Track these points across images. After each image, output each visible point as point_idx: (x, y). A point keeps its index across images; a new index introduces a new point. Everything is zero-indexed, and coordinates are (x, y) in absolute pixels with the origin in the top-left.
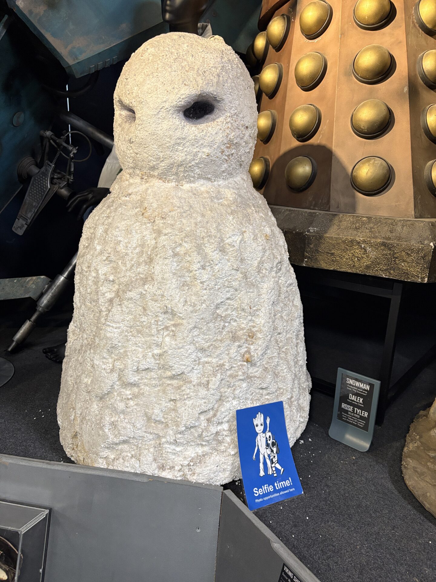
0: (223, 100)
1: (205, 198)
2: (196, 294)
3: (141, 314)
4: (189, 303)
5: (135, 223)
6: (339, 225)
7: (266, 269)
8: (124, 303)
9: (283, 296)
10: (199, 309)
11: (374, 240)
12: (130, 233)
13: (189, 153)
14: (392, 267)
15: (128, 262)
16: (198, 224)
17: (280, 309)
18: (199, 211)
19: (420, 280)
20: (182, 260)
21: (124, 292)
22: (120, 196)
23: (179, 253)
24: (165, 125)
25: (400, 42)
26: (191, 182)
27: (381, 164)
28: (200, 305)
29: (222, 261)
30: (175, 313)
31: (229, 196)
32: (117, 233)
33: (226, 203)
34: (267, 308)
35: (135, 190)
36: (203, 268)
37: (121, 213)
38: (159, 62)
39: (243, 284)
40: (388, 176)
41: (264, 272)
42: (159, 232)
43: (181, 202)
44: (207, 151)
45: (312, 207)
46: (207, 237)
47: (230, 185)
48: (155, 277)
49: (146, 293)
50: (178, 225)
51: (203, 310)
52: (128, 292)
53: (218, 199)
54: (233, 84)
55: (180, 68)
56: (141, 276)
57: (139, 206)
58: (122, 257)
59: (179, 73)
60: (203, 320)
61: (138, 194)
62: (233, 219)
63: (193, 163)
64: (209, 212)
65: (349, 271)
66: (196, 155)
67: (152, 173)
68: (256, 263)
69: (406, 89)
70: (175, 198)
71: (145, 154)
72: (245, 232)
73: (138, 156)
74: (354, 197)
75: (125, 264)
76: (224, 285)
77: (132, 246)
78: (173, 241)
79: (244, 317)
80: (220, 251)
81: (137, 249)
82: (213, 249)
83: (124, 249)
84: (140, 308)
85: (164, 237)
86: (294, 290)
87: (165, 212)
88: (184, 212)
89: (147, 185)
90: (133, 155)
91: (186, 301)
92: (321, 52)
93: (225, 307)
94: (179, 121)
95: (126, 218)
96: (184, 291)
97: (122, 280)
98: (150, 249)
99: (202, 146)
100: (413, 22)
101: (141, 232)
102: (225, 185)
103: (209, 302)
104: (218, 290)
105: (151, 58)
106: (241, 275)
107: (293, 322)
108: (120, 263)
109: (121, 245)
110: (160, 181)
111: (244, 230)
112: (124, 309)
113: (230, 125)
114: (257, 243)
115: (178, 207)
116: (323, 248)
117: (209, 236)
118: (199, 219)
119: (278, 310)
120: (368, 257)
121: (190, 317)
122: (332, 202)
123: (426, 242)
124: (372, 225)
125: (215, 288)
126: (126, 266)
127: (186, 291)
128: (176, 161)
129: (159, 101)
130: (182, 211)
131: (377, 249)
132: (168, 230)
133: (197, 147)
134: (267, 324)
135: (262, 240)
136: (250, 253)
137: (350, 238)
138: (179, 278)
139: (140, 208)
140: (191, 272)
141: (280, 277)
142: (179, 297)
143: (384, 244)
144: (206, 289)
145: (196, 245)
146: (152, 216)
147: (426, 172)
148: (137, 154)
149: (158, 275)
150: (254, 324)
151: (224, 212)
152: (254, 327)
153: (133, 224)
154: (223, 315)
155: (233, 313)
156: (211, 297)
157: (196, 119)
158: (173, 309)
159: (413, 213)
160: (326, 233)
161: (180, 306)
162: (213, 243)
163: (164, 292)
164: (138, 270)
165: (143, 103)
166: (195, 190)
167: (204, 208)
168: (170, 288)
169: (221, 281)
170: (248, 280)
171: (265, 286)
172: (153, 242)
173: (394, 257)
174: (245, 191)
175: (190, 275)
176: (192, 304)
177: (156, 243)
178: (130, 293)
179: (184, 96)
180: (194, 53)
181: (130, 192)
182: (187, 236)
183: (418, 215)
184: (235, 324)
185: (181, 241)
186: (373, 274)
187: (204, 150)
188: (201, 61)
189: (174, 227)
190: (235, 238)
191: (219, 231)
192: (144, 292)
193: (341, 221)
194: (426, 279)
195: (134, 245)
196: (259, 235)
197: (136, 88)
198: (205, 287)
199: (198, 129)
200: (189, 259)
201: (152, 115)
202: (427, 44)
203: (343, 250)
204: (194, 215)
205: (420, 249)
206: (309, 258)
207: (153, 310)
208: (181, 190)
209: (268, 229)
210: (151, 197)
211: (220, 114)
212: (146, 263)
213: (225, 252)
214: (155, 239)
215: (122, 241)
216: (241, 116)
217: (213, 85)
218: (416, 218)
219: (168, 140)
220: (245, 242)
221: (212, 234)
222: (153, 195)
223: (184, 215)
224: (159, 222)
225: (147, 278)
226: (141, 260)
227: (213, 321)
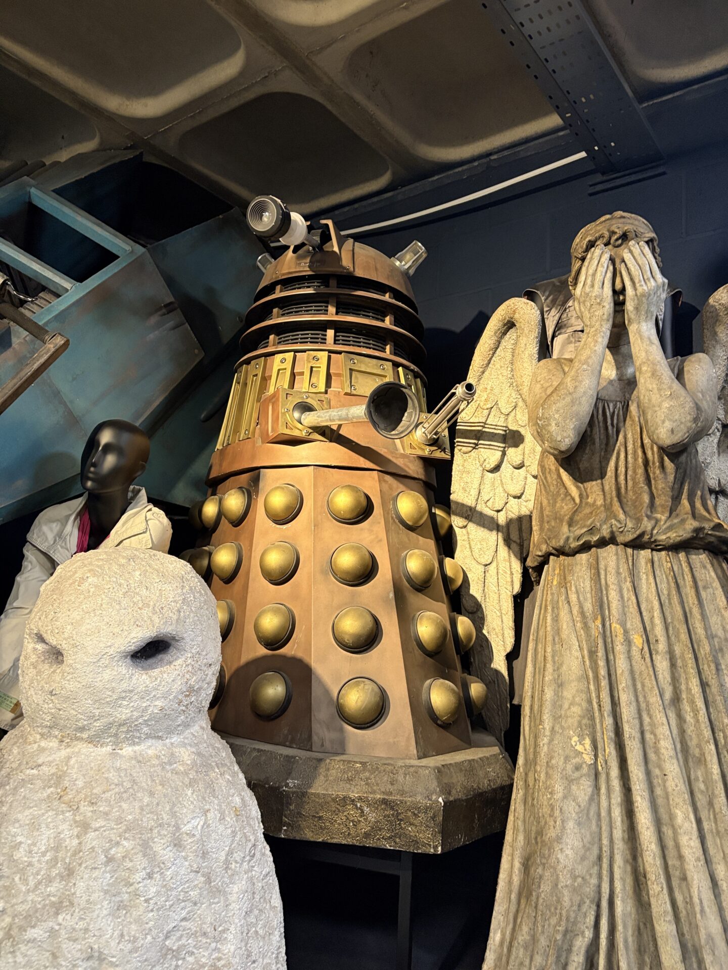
0: (183, 639)
1: (154, 766)
2: (138, 921)
3: (47, 964)
4: (127, 938)
5: (47, 811)
6: (327, 774)
7: (236, 862)
8: (19, 949)
9: (257, 897)
10: (142, 945)
11: (372, 796)
12: (38, 829)
13: (136, 709)
14: (397, 833)
15: (32, 877)
16: (145, 808)
17: (254, 920)
18: (146, 787)
19: (432, 850)
20: (119, 867)
21: (22, 929)
22: (23, 767)
23: (115, 856)
24: (107, 675)
25: (381, 541)
26: (134, 744)
27: (373, 690)
28: (143, 939)
29: (177, 861)
30: (103, 956)
31: (186, 758)
32: (15, 830)
33: (182, 769)
34: (239, 924)
35: (50, 759)
36: (150, 876)
37: (24, 797)
38: (103, 597)
39: (205, 893)
40: (381, 704)
41: (233, 866)
42: (85, 827)
43: (120, 777)
44: (160, 704)
45: (287, 743)
46: (157, 827)
47: (186, 741)
48: (76, 901)
49: (60, 929)
50: (115, 813)
51: (148, 946)
52: (29, 929)
53: (171, 765)
54: (196, 618)
55: (132, 605)
56: (53, 899)
57: (54, 784)
58: (22, 870)
59: (130, 610)
60: (146, 963)
61: (52, 765)
62: (192, 794)
63: (140, 721)
64: (160, 787)
65: (344, 842)
66: (145, 710)
67: (78, 735)
68: (223, 855)
69: (392, 595)
70: (112, 771)
71: (72, 711)
72: (208, 810)
73: (61, 713)
74: (342, 730)
75: (25, 881)
76: (179, 899)
77: (39, 849)
78: (107, 838)
79: (205, 945)
80: (175, 845)
81: (48, 854)
82: (165, 845)
83: (26, 856)
84: (48, 954)
85: (93, 834)
86: (271, 881)
87: (96, 794)
88: (125, 792)
89: (68, 750)
90: (53, 711)
91: (122, 935)
92: (291, 542)
93: (178, 934)
94: (125, 669)
95: (31, 805)
96: (120, 917)
97: (19, 908)
98: (69, 854)
99: (154, 698)
100: (392, 518)
101: (56, 827)
102: (181, 742)
103: (156, 931)
104: (170, 907)
105: (92, 590)
106: (203, 879)
107: (271, 937)
108: (17, 879)
109: (21, 850)
110: (90, 745)
111: (207, 807)
112: (20, 959)
113: (190, 668)
114: (225, 825)
115: (116, 785)
116: (307, 809)
117: (160, 825)
118: (146, 800)
119: (252, 923)
120: (366, 820)
121: (128, 962)
122: (315, 738)
123: (434, 797)
124: (367, 774)
125: (166, 905)
126: (27, 885)
127: (123, 918)
128: (117, 720)
129: (102, 645)
130: (122, 790)
131: (377, 809)
132: (100, 823)
133: (148, 700)
134: (239, 951)
135: (231, 819)
136: (216, 841)
137: (341, 794)
138: (113, 898)
139: (56, 788)
140: (131, 885)
141: (253, 867)
142: (113, 929)
143: (384, 802)
144: (152, 911)
145: (141, 842)
146: (76, 800)
147: (424, 696)
148: (60, 710)
149: (81, 897)
150: (220, 955)
151: (181, 784)
152: (219, 959)
153: (43, 814)
154: (174, 948)
155: (189, 941)
156: (160, 922)
157: (145, 659)
158: (102, 950)
159: (415, 752)
160: (310, 787)
161: (113, 944)
162: (165, 836)
163: (88, 924)
164: (48, 890)
165: (79, 647)
166: (140, 754)
167: (153, 781)
168: (98, 916)
169: (174, 893)
170: (212, 884)
171: (235, 889)
172: (75, 842)
173: (398, 820)
174: (205, 745)
175: (128, 891)
176: (132, 938)
177: (80, 843)
178: (33, 930)
179: (136, 640)
180: (148, 585)
181: (40, 761)
182: (128, 830)
183: (422, 754)
184: (191, 959)
185: (118, 838)
186: (374, 845)
187: (157, 703)
188: (157, 594)
189: (110, 817)
190: (194, 822)
191: (173, 814)
192: (57, 927)
193: (328, 770)
194: (440, 848)
195: (43, 849)
196: (227, 813)
197: (69, 627)
198: (151, 908)
199: (150, 677)
200: (130, 865)
201: (91, 662)
202: (409, 540)
203: (334, 811)
204: (139, 795)
205: (427, 808)
206: (288, 825)
207: (70, 956)
208: (121, 757)
209: (237, 798)
210: (75, 770)
211: (178, 654)
212: (62, 878)
213: (181, 847)
214: (78, 837)
215: (23, 843)
216: (204, 653)
217: (171, 624)
218: (419, 758)
219: (110, 693)
220: (208, 826)
221: (164, 821)
222: (78, 768)
223: (125, 795)
224: (86, 809)
225: (61, 902)
226: (54, 872)
227: (161, 961)
